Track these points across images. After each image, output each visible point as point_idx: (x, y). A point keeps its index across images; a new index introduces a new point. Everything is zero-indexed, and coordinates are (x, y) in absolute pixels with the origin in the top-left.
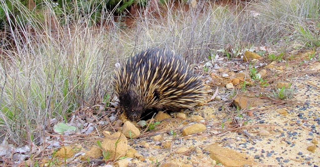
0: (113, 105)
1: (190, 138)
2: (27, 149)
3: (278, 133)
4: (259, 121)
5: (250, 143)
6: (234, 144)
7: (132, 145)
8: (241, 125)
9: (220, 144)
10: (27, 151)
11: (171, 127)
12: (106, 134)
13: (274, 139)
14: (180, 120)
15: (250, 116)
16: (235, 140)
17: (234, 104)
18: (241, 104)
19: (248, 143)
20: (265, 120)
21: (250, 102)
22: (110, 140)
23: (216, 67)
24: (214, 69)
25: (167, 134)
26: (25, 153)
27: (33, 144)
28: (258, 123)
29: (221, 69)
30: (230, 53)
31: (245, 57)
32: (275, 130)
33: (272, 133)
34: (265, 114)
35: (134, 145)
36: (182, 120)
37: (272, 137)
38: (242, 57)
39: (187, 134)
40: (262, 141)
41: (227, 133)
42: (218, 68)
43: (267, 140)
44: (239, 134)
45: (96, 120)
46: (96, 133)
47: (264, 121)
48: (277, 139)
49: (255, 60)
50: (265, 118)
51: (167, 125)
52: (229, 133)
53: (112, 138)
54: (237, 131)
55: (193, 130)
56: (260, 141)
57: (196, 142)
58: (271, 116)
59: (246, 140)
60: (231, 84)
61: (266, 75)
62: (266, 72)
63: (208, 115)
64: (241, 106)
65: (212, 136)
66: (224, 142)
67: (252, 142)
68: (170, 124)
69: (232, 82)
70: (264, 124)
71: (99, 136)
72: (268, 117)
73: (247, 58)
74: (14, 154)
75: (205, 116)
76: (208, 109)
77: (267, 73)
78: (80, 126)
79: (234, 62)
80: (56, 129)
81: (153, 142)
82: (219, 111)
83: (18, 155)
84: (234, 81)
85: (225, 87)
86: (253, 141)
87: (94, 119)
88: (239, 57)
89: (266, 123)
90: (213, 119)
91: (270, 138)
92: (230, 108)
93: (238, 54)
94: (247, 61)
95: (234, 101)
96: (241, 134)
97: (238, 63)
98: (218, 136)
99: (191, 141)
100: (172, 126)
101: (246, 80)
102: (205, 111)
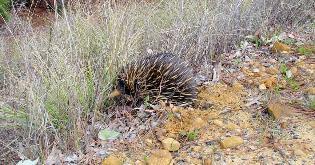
0: (152, 107)
1: (229, 153)
2: (75, 158)
3: (312, 152)
4: (293, 135)
5: (286, 164)
6: (271, 163)
7: (175, 158)
8: (276, 141)
9: (257, 162)
10: (75, 160)
11: (209, 136)
12: (148, 142)
13: (308, 161)
14: (217, 127)
15: (284, 128)
16: (271, 158)
17: (267, 111)
18: (275, 114)
19: (284, 163)
20: (298, 135)
21: (284, 111)
22: (156, 157)
23: (247, 59)
24: (245, 62)
25: (206, 144)
26: (74, 162)
27: (80, 151)
28: (292, 138)
29: (251, 62)
30: (259, 40)
31: (275, 47)
32: (309, 148)
33: (305, 153)
34: (298, 128)
35: (176, 158)
36: (219, 128)
37: (306, 157)
38: (271, 46)
39: (225, 147)
40: (296, 162)
41: (263, 149)
42: (248, 61)
43: (301, 161)
44: (275, 151)
45: (137, 124)
46: (138, 141)
47: (298, 137)
48: (311, 160)
49: (285, 52)
50: (299, 132)
51: (205, 133)
52: (265, 149)
53: (158, 156)
54: (273, 147)
55: (231, 143)
56: (295, 162)
57: (235, 158)
58: (304, 130)
59: (282, 160)
60: (263, 85)
61: (297, 74)
62: (297, 70)
63: (243, 122)
64: (275, 116)
65: (249, 151)
66: (261, 160)
67: (287, 163)
68: (207, 132)
69: (265, 83)
70: (298, 140)
71: (141, 143)
72: (302, 131)
73: (277, 49)
74: (64, 163)
75: (241, 123)
76: (243, 114)
77: (297, 72)
78: (121, 129)
79: (263, 52)
80: (101, 136)
81: (192, 152)
82: (253, 117)
83: (67, 163)
84: (267, 83)
85: (258, 87)
86: (289, 161)
87: (134, 124)
88: (268, 45)
89: (300, 139)
90: (248, 129)
91: (305, 159)
92: (263, 114)
93: (267, 42)
94: (276, 52)
95: (268, 108)
96: (276, 151)
97: (267, 54)
98: (254, 152)
99: (229, 157)
100: (210, 134)
101: (279, 83)
102: (240, 117)
